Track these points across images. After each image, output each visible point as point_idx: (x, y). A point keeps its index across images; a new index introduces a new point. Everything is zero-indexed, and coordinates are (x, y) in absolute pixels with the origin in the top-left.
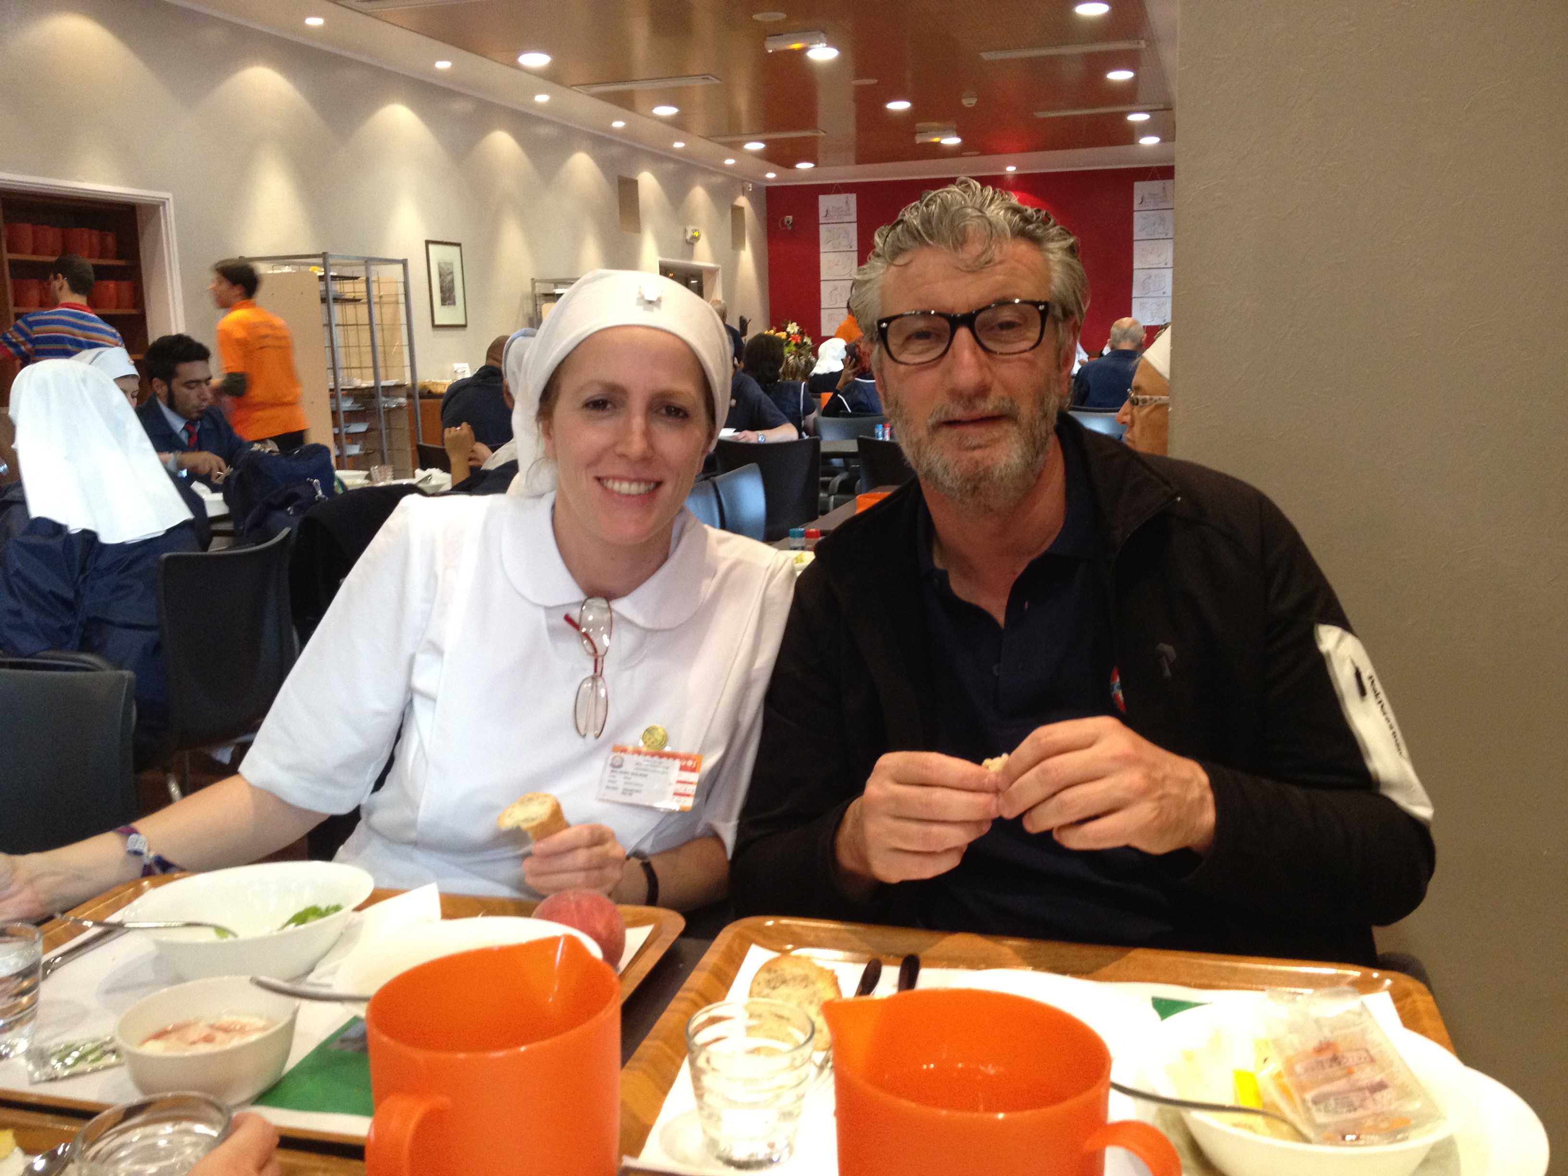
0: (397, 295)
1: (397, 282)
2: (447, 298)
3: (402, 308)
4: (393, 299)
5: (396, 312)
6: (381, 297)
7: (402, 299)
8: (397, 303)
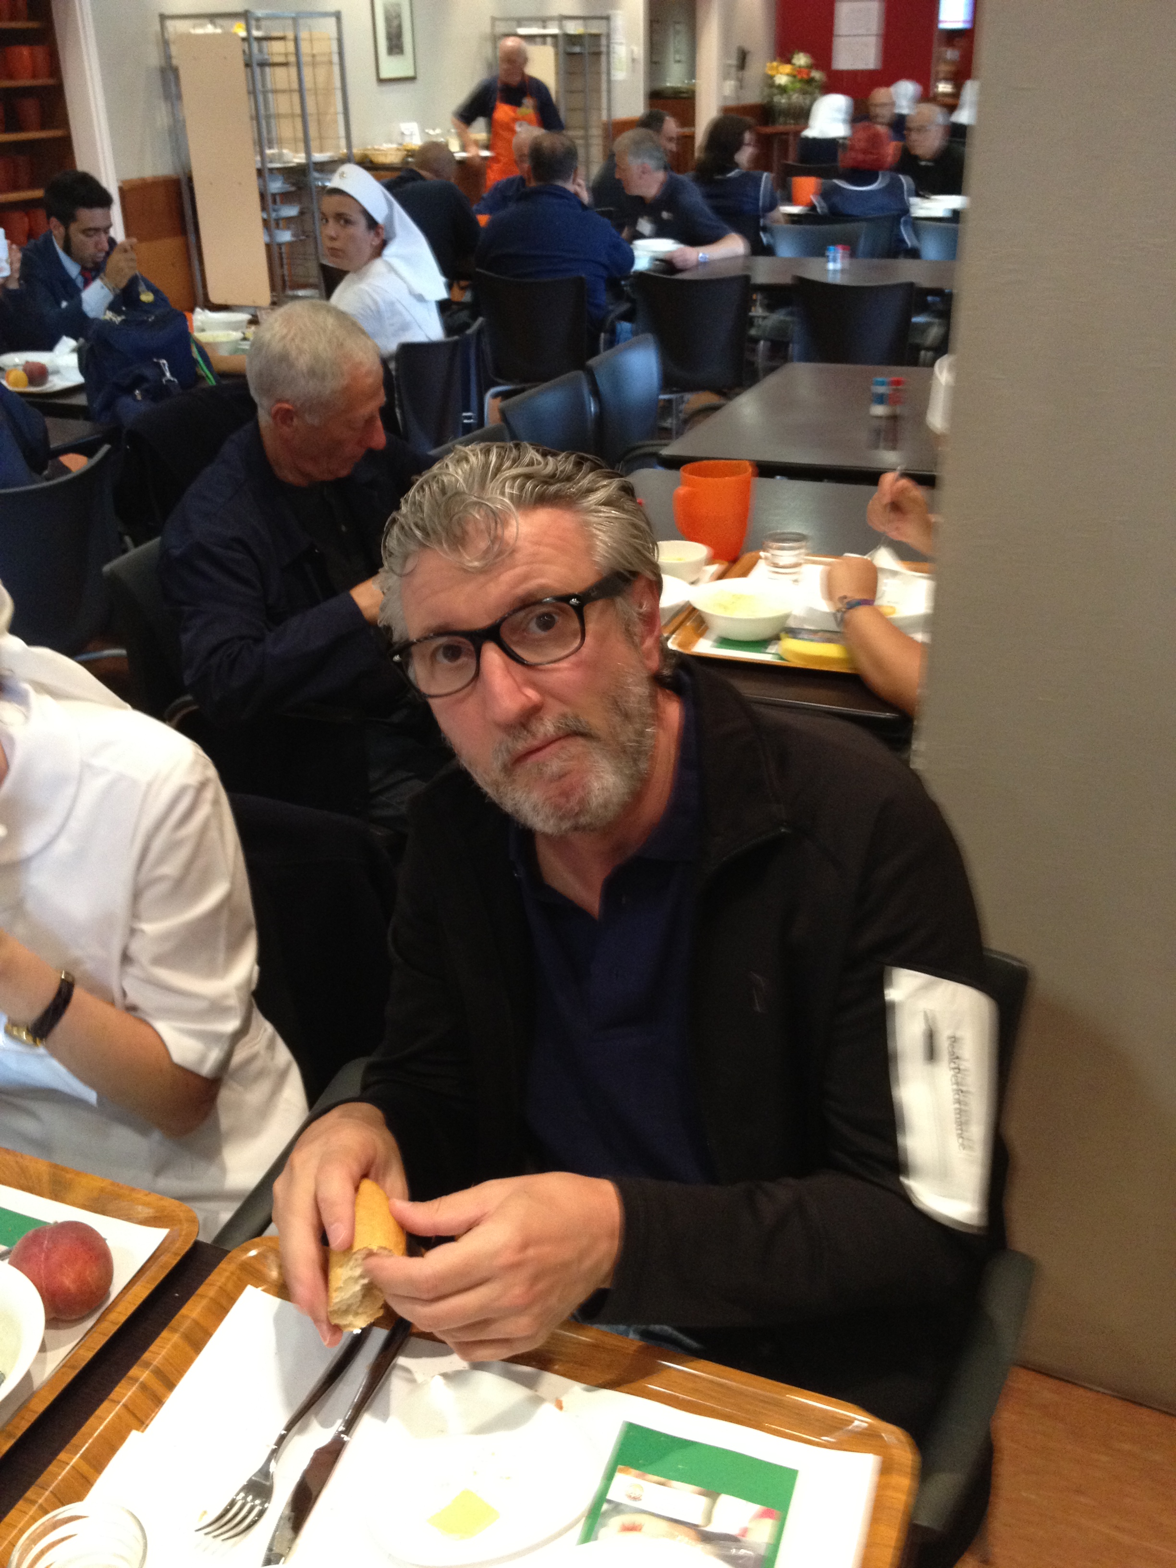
0: (330, 53)
1: (330, 39)
2: (395, 46)
3: (336, 69)
4: (325, 59)
5: (330, 74)
6: (314, 56)
7: (335, 58)
8: (330, 63)
